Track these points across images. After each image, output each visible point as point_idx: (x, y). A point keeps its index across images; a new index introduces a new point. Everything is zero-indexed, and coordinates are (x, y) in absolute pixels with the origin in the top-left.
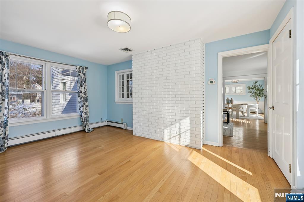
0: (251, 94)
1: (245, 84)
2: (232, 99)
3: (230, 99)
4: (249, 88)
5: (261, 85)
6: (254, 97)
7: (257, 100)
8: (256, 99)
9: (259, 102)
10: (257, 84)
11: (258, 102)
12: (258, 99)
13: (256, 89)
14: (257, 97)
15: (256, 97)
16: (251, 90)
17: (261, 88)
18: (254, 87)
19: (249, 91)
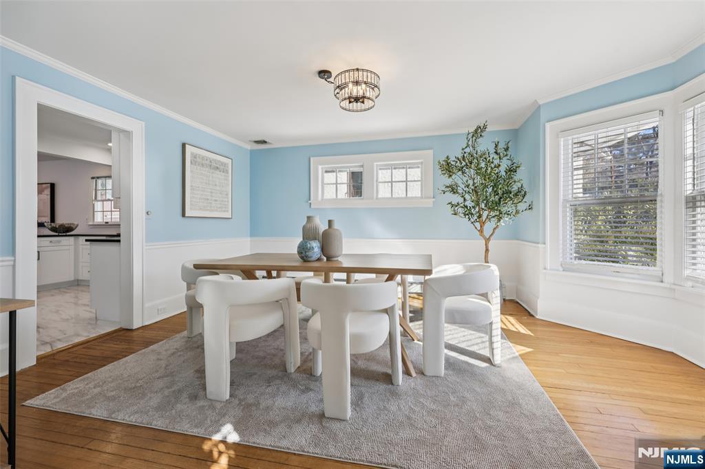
0: (456, 199)
1: (431, 152)
2: (330, 222)
3: (323, 227)
4: (448, 168)
5: (502, 146)
6: (468, 213)
7: (481, 231)
8: (478, 225)
9: (491, 244)
10: (485, 145)
11: (487, 240)
12: (489, 227)
13: (478, 169)
14: (485, 214)
15: (480, 216)
16: (458, 178)
17: (505, 164)
18: (468, 161)
19: (449, 181)
